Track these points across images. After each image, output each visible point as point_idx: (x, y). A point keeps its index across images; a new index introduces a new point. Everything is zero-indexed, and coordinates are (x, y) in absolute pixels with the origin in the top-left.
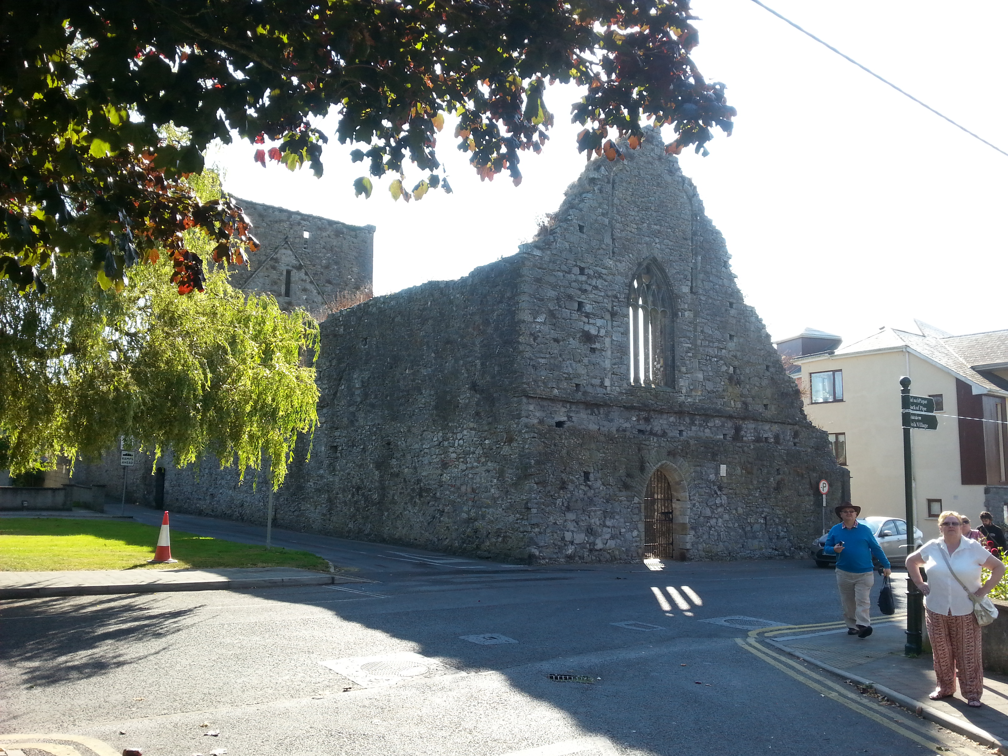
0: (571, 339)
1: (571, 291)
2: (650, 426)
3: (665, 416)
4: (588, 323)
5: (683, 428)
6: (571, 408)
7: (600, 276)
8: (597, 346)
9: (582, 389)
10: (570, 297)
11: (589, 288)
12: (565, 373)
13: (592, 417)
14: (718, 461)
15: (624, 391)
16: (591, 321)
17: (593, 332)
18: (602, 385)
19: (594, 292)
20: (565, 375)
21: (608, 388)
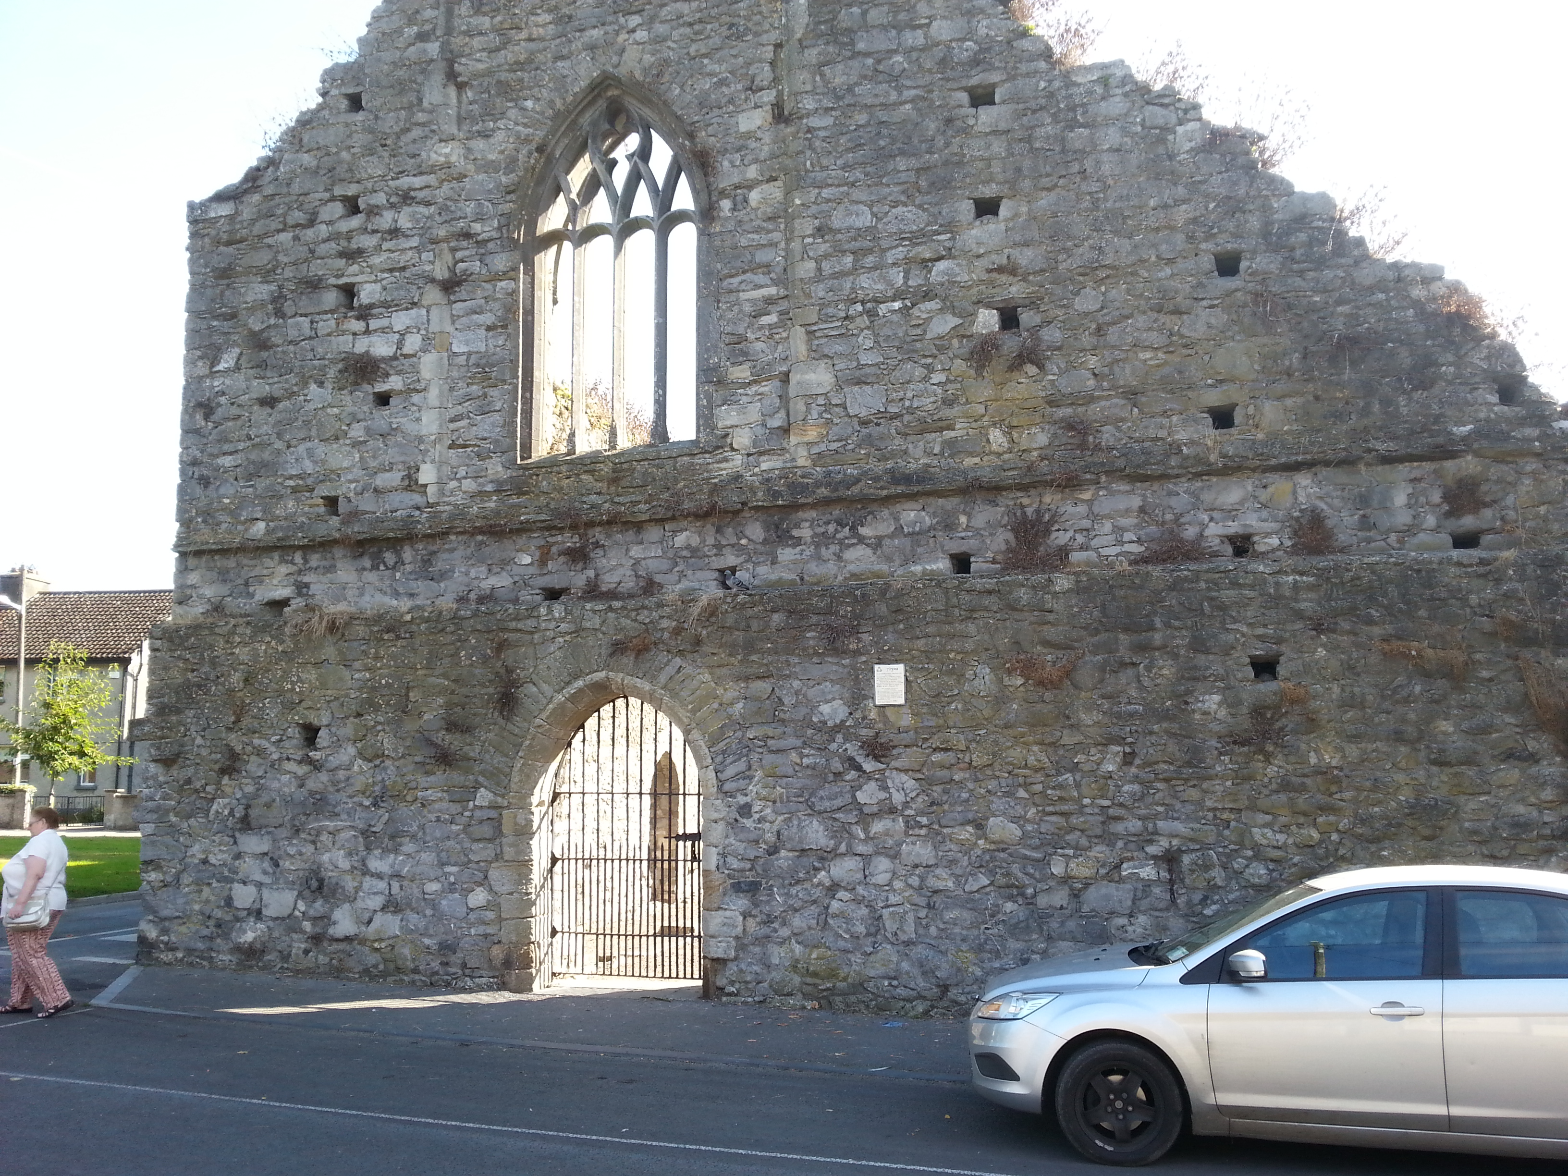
0: (313, 387)
2: (591, 573)
3: (653, 533)
4: (367, 332)
5: (731, 560)
6: (306, 561)
7: (407, 198)
8: (394, 383)
9: (342, 507)
10: (314, 285)
11: (368, 242)
12: (291, 477)
13: (371, 577)
15: (489, 488)
16: (374, 324)
17: (381, 348)
18: (411, 483)
19: (386, 246)
21: (430, 490)
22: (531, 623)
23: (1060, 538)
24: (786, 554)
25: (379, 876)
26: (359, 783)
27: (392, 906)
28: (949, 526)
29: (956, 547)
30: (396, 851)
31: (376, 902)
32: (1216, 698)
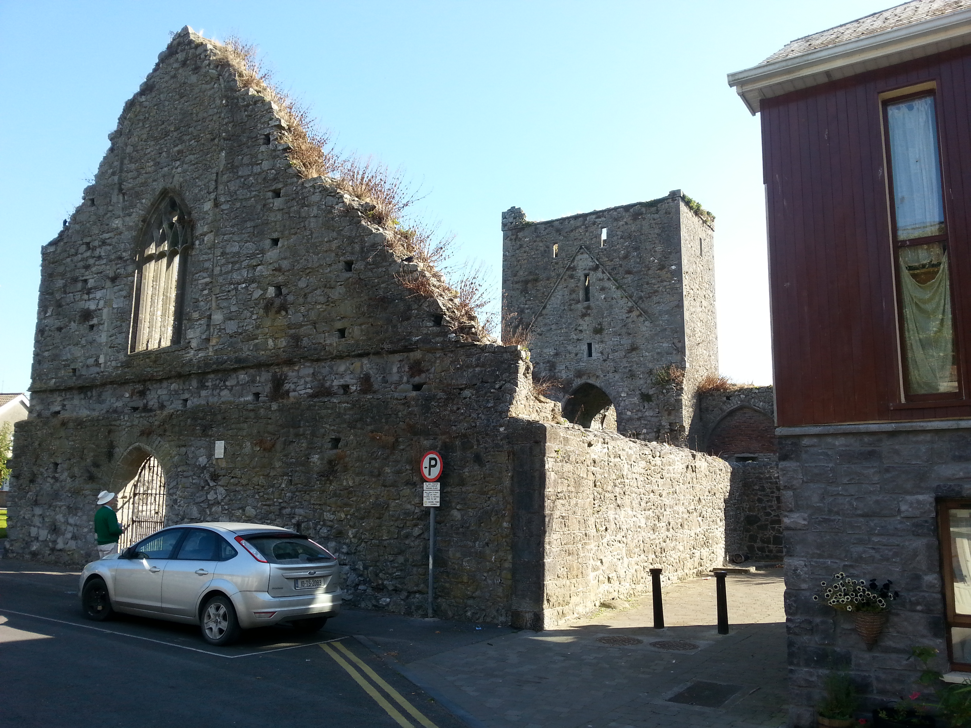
0: (72, 322)
1: (77, 273)
2: (145, 401)
3: (165, 384)
4: (89, 300)
5: (186, 396)
6: (66, 395)
7: (104, 243)
8: (95, 321)
9: (77, 373)
10: (75, 280)
11: (91, 261)
12: (64, 361)
13: (83, 402)
14: (211, 436)
15: (119, 365)
16: (91, 296)
17: (93, 307)
18: (97, 364)
19: (97, 263)
20: (63, 363)
21: (102, 366)
22: (118, 422)
23: (287, 386)
24: (204, 393)
25: (71, 525)
26: (68, 486)
27: (74, 537)
28: (253, 381)
29: (255, 390)
30: (76, 515)
31: (69, 536)
32: (317, 456)
